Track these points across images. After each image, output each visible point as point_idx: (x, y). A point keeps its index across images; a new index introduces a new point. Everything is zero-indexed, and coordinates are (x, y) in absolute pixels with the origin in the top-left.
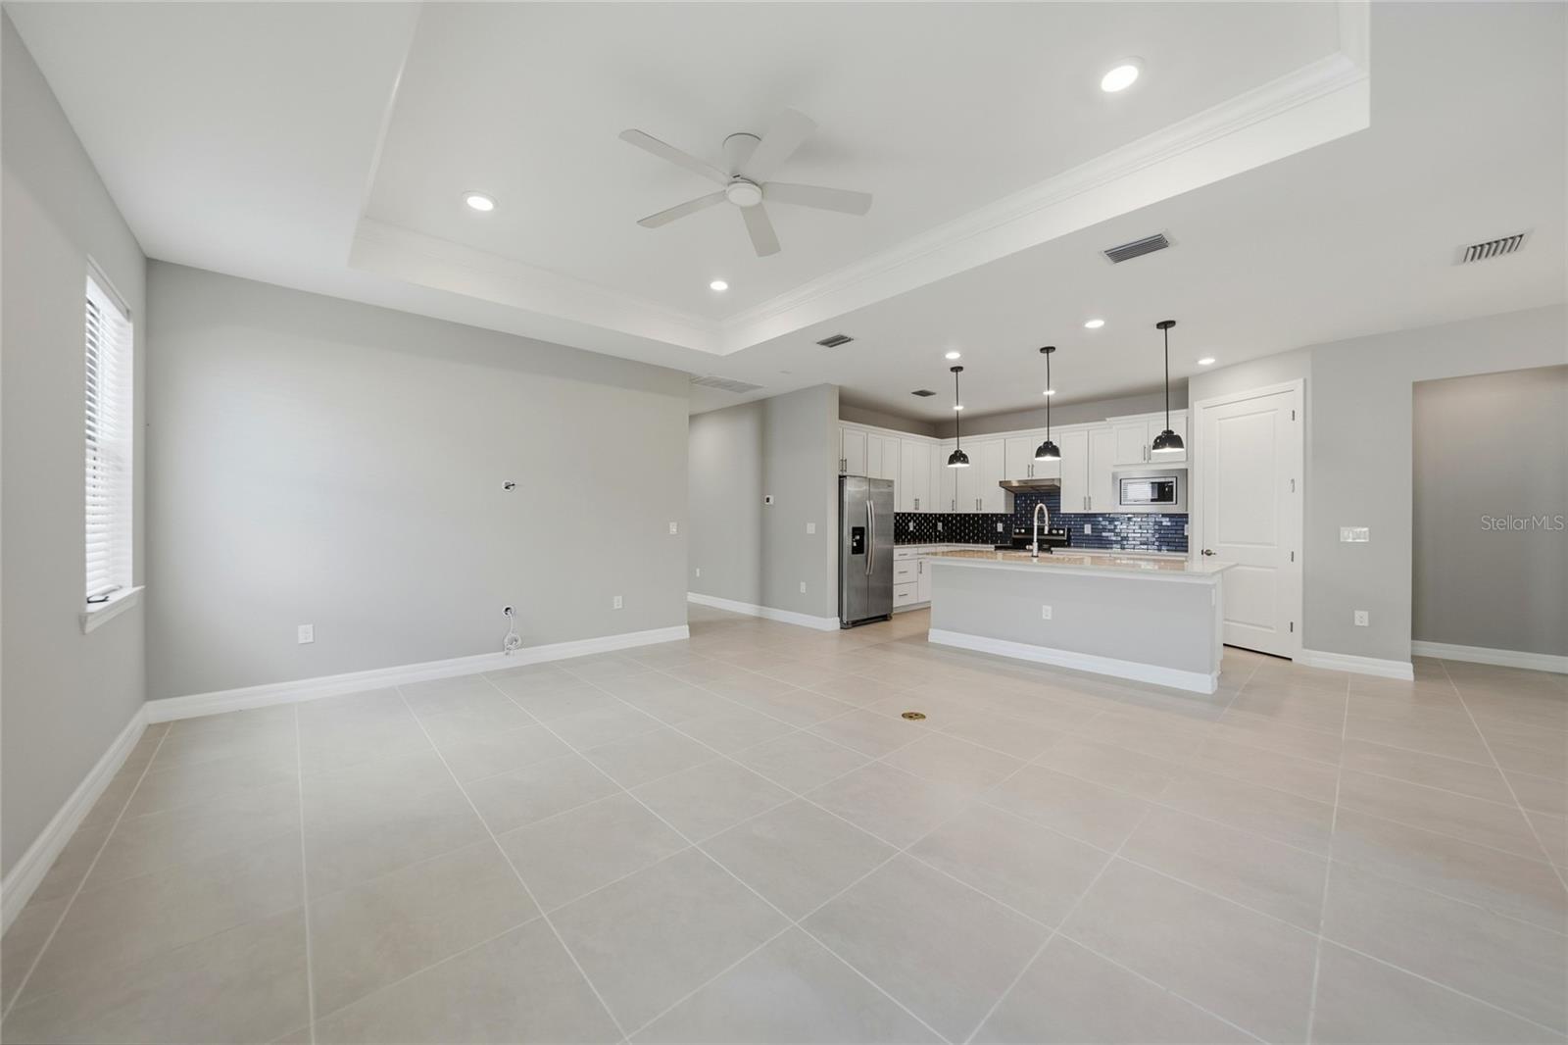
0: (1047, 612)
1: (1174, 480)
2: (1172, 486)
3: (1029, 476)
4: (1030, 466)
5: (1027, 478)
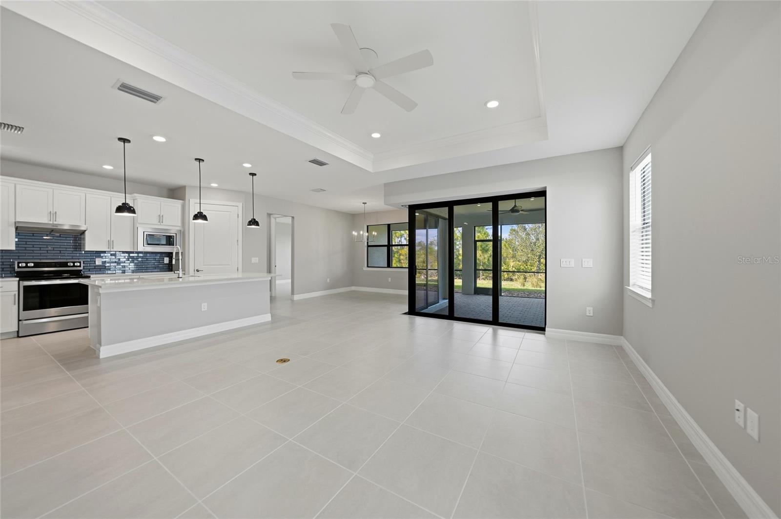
0: (204, 307)
1: (175, 235)
2: (174, 238)
3: (50, 220)
4: (52, 212)
5: (51, 222)
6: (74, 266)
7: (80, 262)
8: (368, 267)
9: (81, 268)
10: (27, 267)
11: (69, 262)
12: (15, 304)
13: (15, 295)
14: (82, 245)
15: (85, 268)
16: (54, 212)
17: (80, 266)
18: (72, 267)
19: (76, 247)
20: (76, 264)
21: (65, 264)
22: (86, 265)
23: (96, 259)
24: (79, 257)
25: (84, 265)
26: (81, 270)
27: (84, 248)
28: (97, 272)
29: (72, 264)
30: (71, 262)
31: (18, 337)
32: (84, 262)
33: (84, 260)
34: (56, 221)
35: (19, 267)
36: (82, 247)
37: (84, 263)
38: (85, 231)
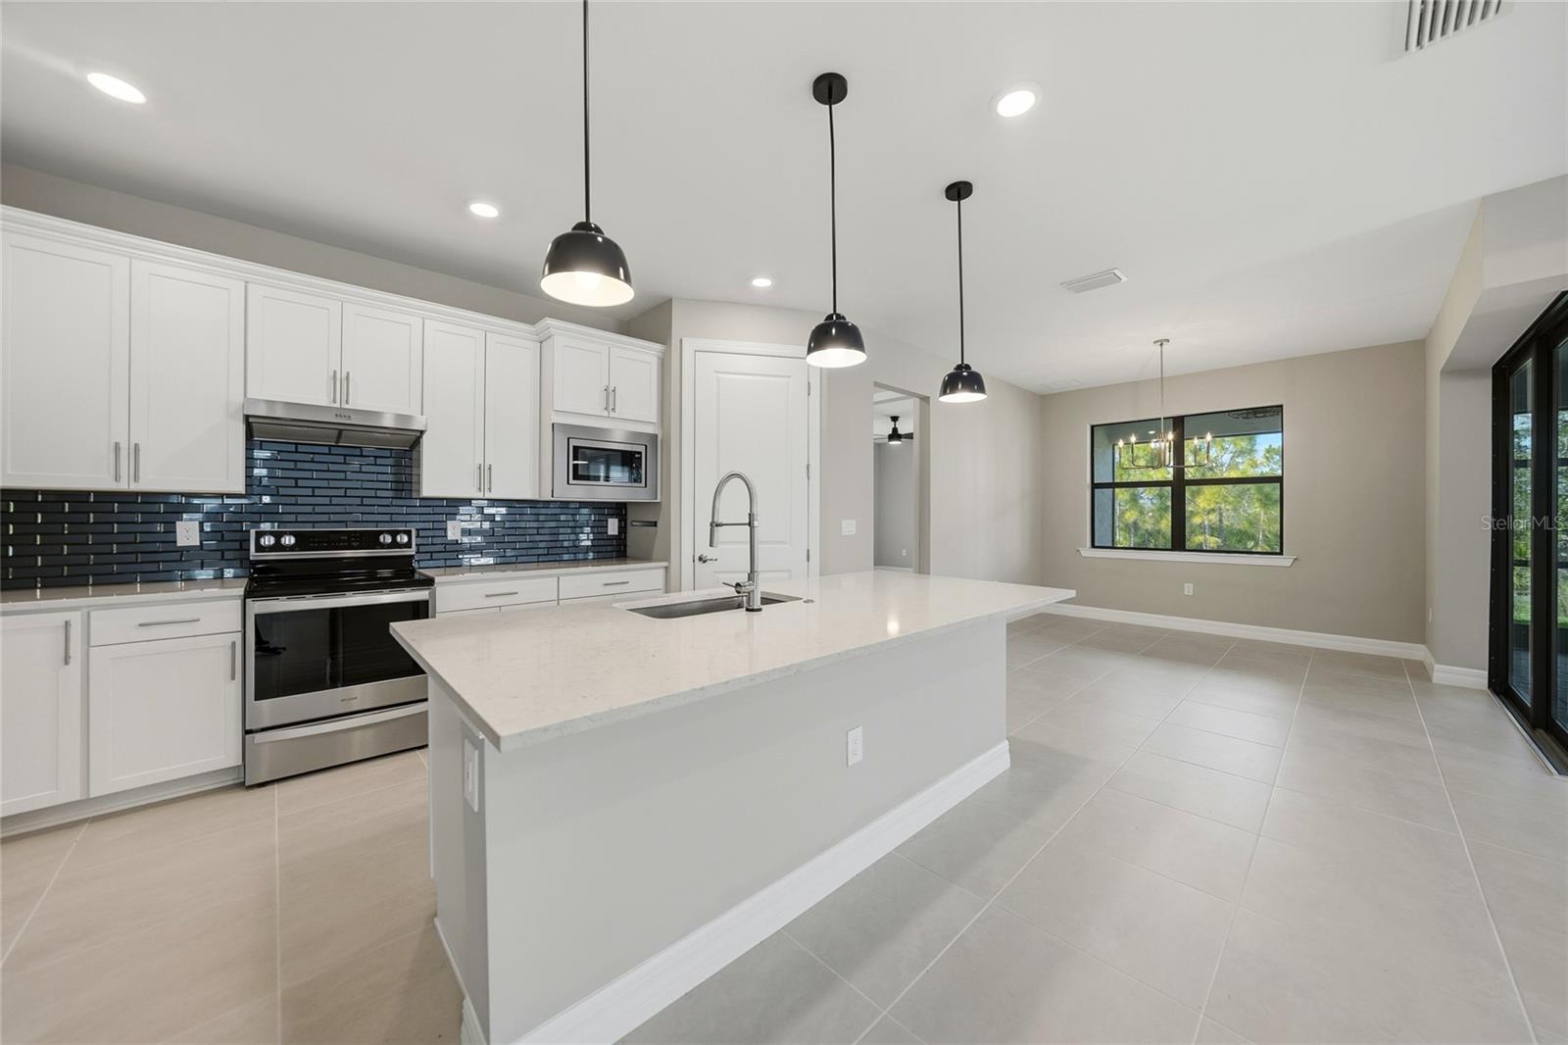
1: (643, 449)
2: (640, 460)
3: (335, 402)
4: (338, 376)
5: (337, 405)
6: (395, 544)
7: (408, 533)
8: (1093, 546)
9: (412, 551)
10: (278, 547)
11: (382, 532)
12: (233, 678)
13: (234, 644)
14: (414, 479)
15: (422, 549)
16: (344, 375)
17: (408, 545)
18: (389, 546)
19: (400, 486)
20: (398, 538)
21: (370, 540)
22: (425, 541)
23: (448, 522)
24: (407, 518)
25: (420, 541)
26: (413, 556)
27: (419, 491)
28: (448, 563)
29: (388, 539)
30: (388, 532)
31: (242, 786)
32: (418, 530)
33: (421, 525)
34: (347, 403)
35: (260, 548)
36: (414, 487)
37: (418, 536)
38: (422, 432)
